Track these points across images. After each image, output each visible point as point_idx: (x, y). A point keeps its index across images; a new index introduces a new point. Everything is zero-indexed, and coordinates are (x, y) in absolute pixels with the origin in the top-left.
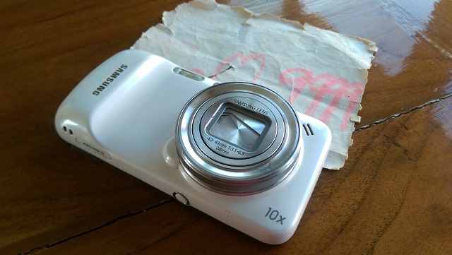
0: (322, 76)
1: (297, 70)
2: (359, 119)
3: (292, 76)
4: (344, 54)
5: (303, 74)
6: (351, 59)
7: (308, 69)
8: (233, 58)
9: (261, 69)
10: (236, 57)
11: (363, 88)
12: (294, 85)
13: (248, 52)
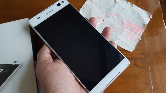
0: (134, 24)
3: (126, 23)
5: (129, 23)
6: (143, 20)
9: (118, 19)
10: (111, 14)
11: (144, 30)
12: (126, 26)
13: (115, 12)
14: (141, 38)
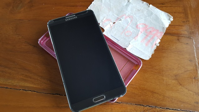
0: (151, 28)
1: (143, 24)
2: (158, 45)
3: (141, 26)
4: (161, 20)
5: (145, 26)
6: (162, 23)
7: (147, 24)
8: (122, 17)
9: (131, 22)
11: (163, 34)
12: (141, 30)
13: (128, 14)
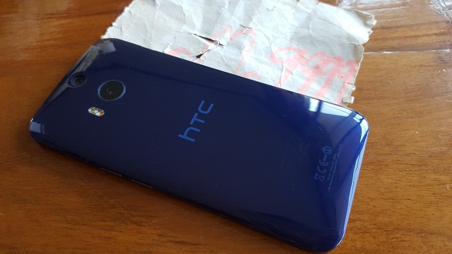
0: (315, 55)
1: (288, 49)
2: (352, 100)
3: (283, 55)
4: (340, 28)
8: (222, 33)
9: (251, 46)
10: (225, 31)
11: (358, 68)
12: (286, 65)
13: (238, 26)
14: (352, 96)
